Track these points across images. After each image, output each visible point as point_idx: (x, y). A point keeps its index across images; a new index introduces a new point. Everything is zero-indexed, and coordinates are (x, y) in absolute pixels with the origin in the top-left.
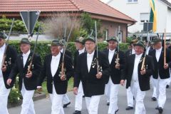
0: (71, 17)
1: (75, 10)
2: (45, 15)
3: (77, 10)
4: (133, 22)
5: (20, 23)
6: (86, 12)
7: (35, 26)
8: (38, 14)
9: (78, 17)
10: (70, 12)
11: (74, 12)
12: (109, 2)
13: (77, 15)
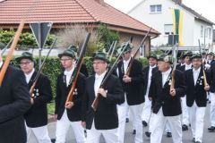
0: (87, 29)
1: (91, 21)
2: (57, 27)
3: (94, 21)
4: (157, 35)
5: (30, 36)
6: (103, 24)
7: (47, 39)
8: (50, 25)
9: (95, 29)
10: (85, 23)
11: (90, 23)
12: (130, 12)
13: (93, 26)
